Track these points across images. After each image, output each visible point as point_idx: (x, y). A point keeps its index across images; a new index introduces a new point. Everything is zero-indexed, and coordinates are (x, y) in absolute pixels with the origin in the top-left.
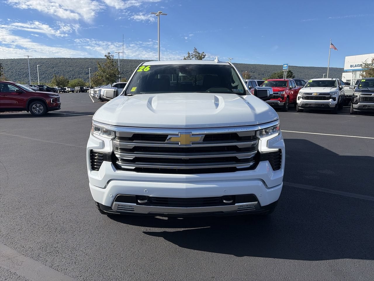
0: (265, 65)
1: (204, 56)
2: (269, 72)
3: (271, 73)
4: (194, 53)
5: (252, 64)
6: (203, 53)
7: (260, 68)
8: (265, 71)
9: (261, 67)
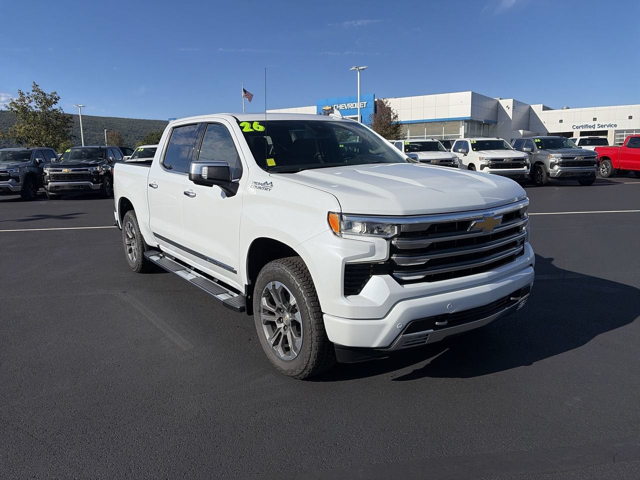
0: (128, 119)
1: (56, 99)
2: (137, 132)
3: (141, 134)
4: (34, 93)
5: (104, 117)
6: (55, 93)
7: (120, 124)
8: (129, 131)
9: (121, 122)
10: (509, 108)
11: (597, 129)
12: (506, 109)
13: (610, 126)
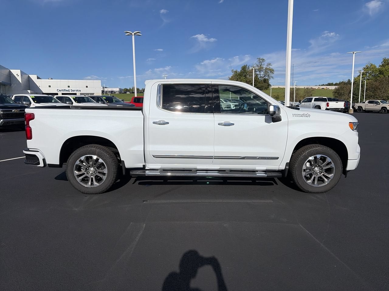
10: (18, 76)
11: (70, 92)
12: (16, 76)
13: (77, 91)
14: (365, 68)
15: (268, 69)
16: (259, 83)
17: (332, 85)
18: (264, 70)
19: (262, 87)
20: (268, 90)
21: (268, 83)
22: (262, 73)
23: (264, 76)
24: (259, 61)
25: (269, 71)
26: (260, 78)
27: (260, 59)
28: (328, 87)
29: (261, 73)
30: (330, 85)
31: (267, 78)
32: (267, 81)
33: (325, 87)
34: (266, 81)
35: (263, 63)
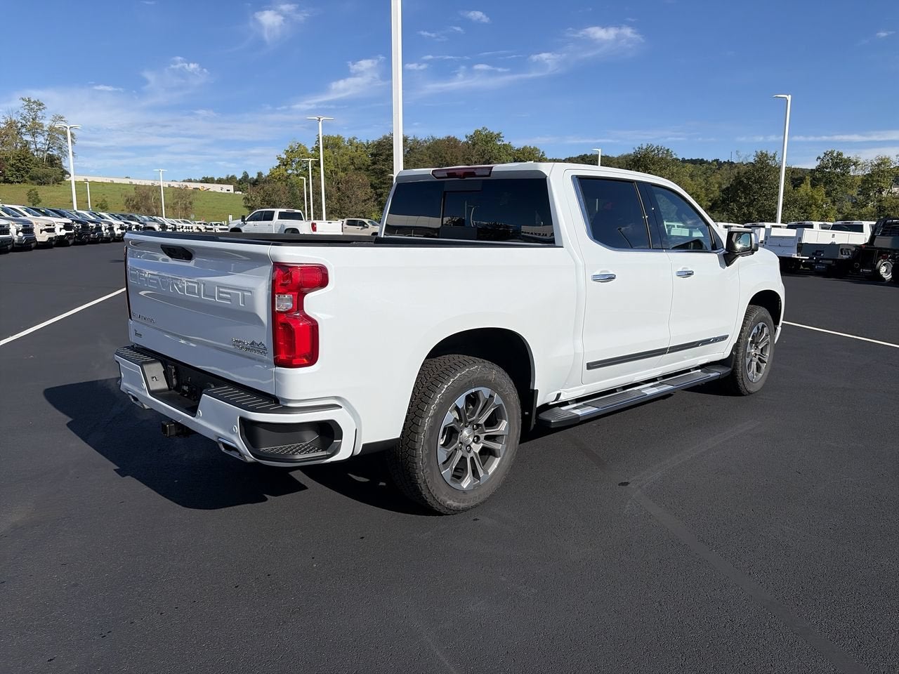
14: (288, 151)
15: (56, 129)
16: (36, 165)
17: (213, 183)
18: (47, 131)
19: (47, 176)
20: (62, 186)
21: (61, 167)
22: (40, 139)
23: (48, 149)
24: (27, 107)
25: (60, 137)
26: (35, 154)
27: (29, 101)
28: (207, 186)
29: (38, 140)
30: (207, 183)
31: (55, 153)
32: (57, 161)
33: (199, 185)
34: (52, 161)
35: (39, 114)
